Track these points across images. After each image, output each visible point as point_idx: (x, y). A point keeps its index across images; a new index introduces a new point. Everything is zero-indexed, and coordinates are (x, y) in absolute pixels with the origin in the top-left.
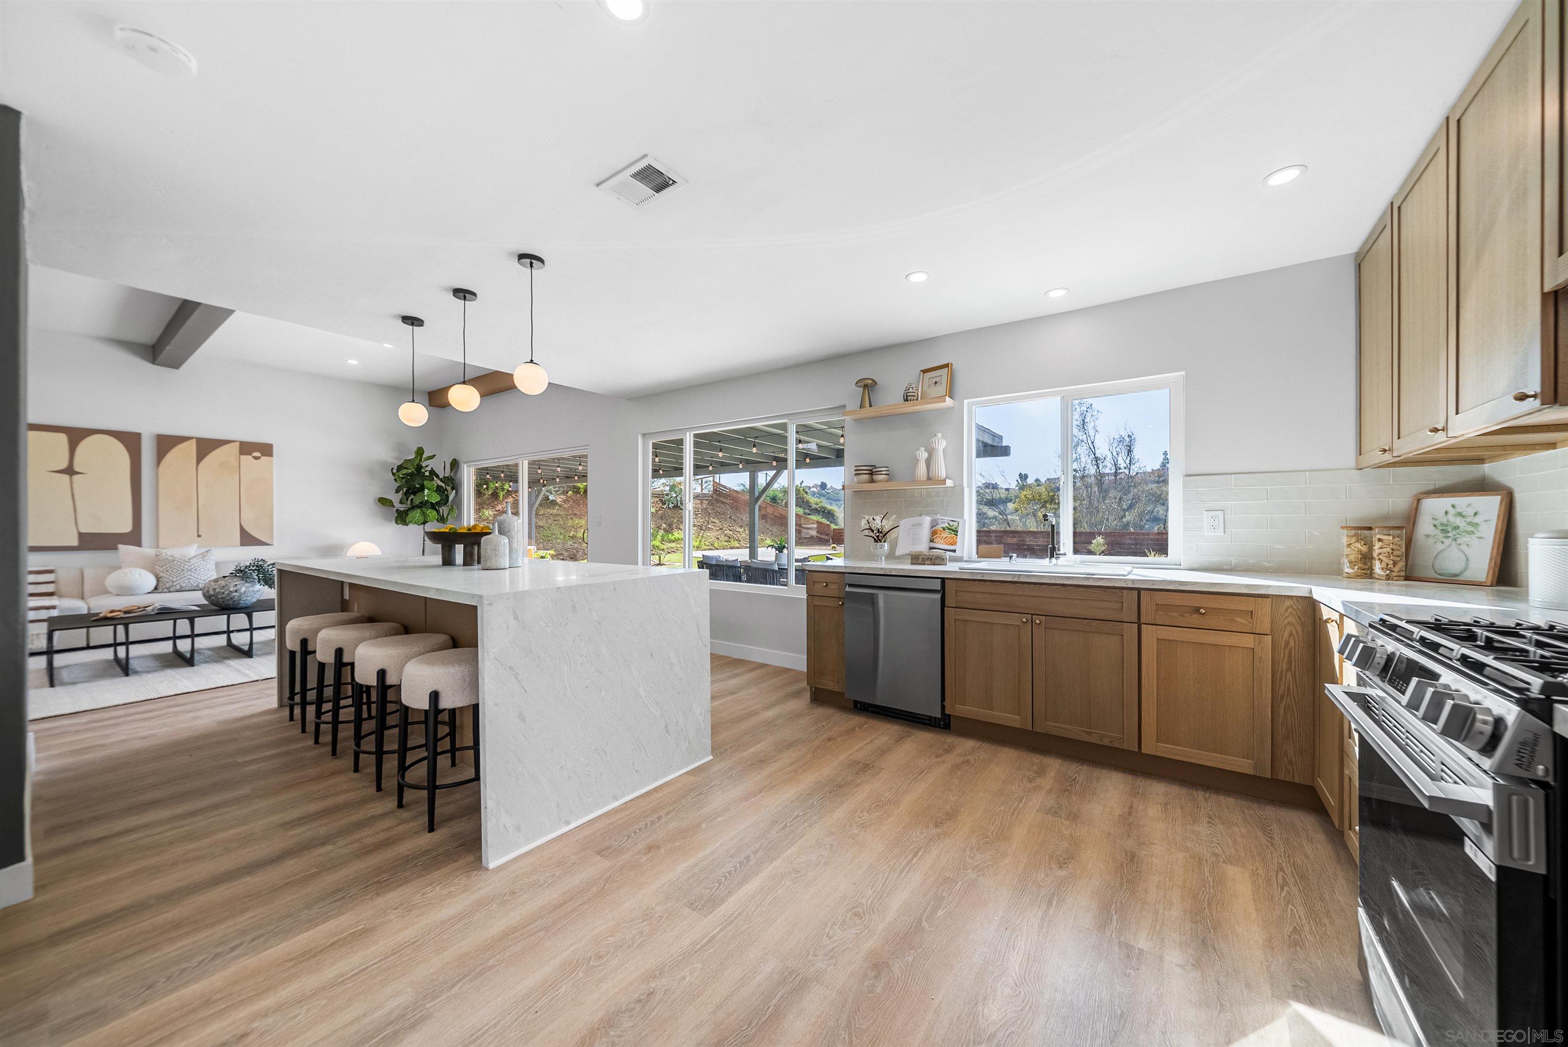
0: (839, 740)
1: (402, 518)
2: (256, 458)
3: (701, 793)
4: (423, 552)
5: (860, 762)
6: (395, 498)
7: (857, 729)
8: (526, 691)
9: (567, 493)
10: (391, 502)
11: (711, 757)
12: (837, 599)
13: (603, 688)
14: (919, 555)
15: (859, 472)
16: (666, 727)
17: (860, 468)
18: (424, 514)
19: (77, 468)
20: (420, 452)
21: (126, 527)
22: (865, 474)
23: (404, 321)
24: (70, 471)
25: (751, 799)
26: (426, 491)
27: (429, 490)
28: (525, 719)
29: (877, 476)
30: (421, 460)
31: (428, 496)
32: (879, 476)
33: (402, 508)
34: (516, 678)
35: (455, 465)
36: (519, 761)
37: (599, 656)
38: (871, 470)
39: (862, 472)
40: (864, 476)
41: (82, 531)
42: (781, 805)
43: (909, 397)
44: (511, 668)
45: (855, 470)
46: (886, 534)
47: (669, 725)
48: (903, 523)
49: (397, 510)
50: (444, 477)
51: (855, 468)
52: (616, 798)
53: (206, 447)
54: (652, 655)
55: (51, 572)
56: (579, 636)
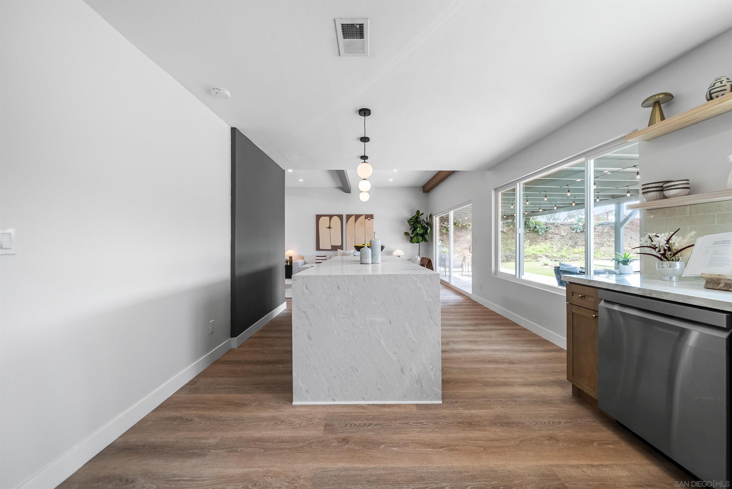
0: (561, 444)
1: (411, 241)
2: (369, 220)
3: (407, 423)
4: (419, 254)
5: (559, 479)
6: (410, 232)
7: (595, 444)
8: (312, 325)
9: (510, 226)
10: (409, 234)
11: (441, 402)
12: (593, 312)
13: (356, 334)
14: (720, 279)
15: (646, 190)
16: (402, 369)
17: (647, 186)
18: (417, 238)
19: (331, 227)
20: (418, 212)
21: (340, 244)
22: (654, 191)
23: (361, 158)
24: (330, 228)
25: (429, 448)
26: (418, 229)
27: (419, 228)
28: (311, 339)
29: (668, 192)
30: (418, 216)
31: (419, 231)
32: (671, 191)
33: (412, 236)
34: (307, 317)
35: (431, 216)
36: (308, 358)
37: (353, 315)
38: (662, 187)
39: (649, 190)
40: (653, 193)
41: (332, 245)
42: (442, 469)
43: (713, 95)
44: (304, 312)
45: (643, 189)
46: (677, 253)
47: (403, 368)
48: (700, 242)
49: (411, 237)
50: (427, 222)
51: (642, 187)
52: (364, 399)
53: (357, 217)
54: (390, 322)
55: (325, 256)
56: (341, 302)
